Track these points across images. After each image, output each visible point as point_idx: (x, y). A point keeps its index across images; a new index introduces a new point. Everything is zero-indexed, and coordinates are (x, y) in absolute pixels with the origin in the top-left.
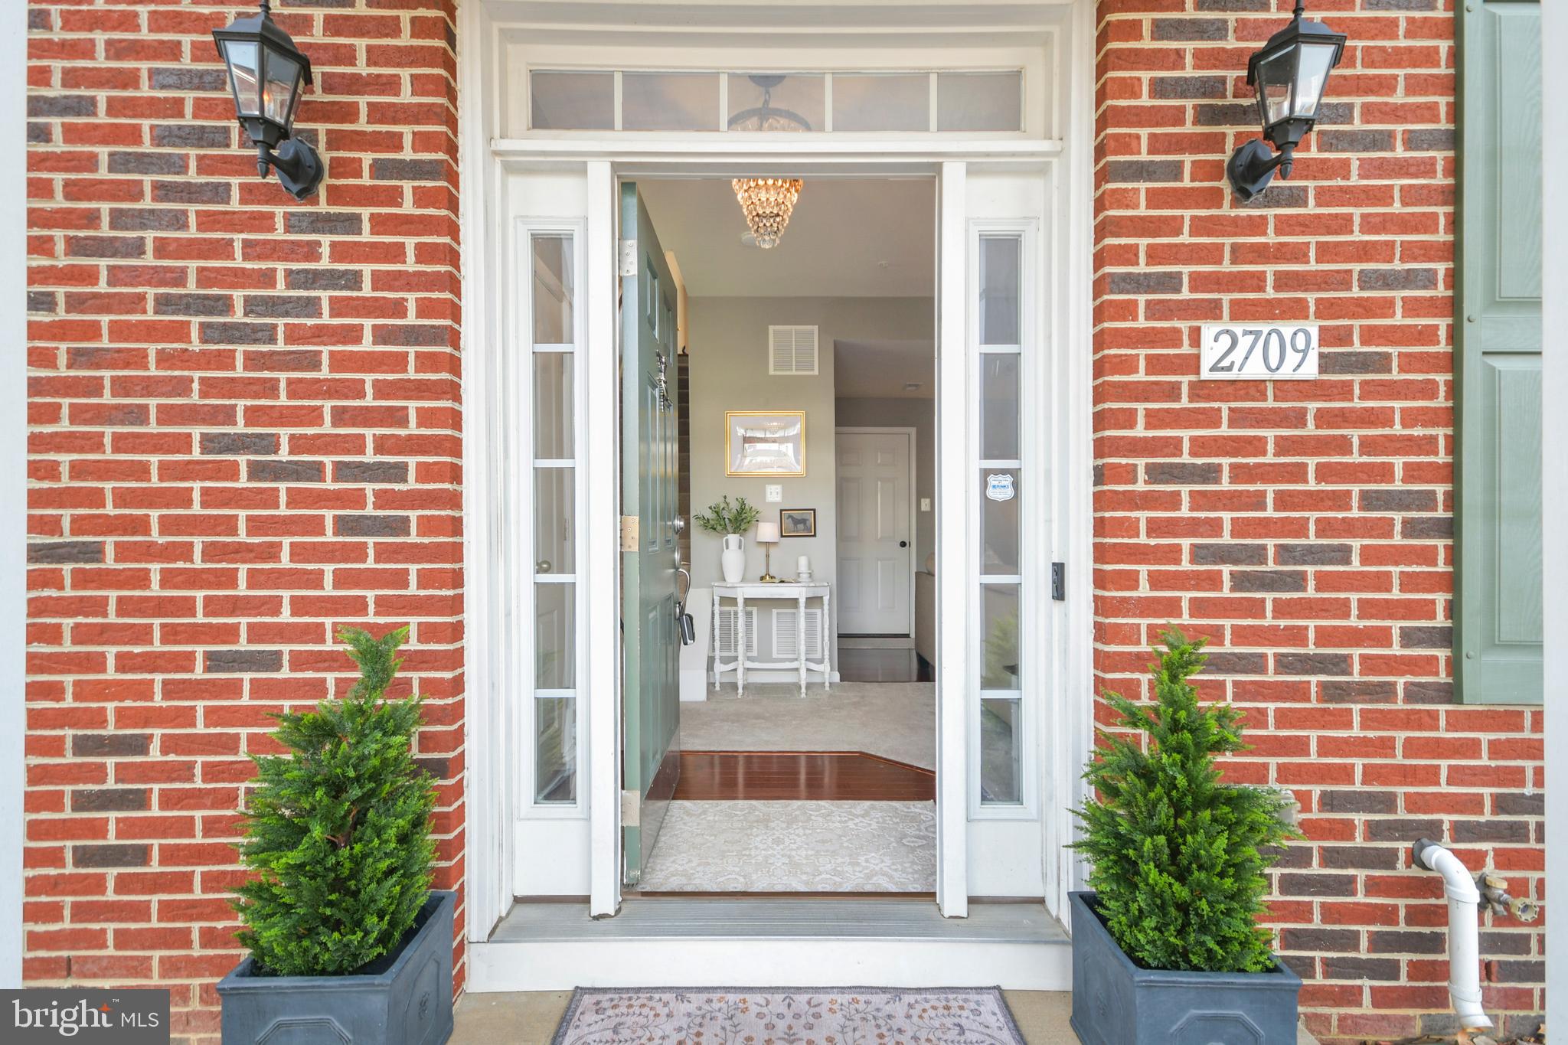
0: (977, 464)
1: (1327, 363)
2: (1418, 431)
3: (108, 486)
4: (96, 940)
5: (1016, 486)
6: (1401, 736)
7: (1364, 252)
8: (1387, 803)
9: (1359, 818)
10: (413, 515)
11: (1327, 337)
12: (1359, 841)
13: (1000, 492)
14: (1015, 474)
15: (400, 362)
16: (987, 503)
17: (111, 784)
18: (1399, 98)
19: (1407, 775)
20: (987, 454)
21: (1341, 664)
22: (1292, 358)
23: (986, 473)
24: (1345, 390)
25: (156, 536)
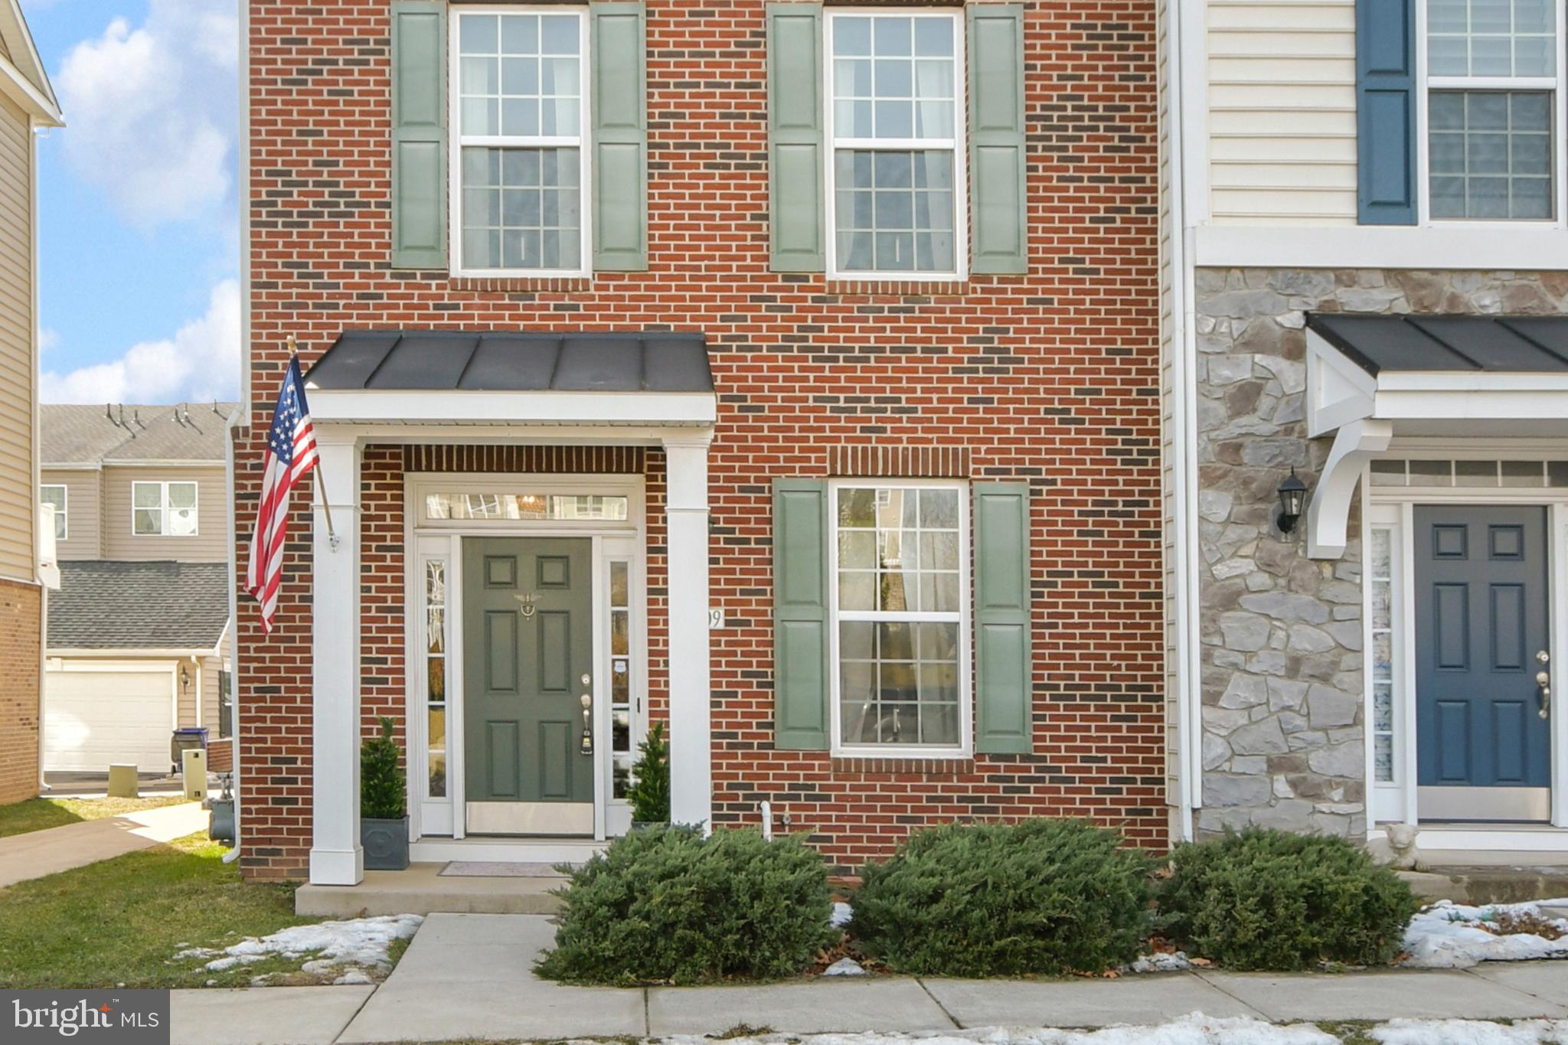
0: (610, 657)
1: (727, 623)
2: (761, 649)
3: (282, 666)
4: (280, 831)
5: (627, 666)
6: (755, 762)
7: (741, 582)
8: (751, 787)
9: (741, 793)
10: (390, 677)
11: (727, 613)
12: (741, 801)
13: (620, 668)
14: (626, 661)
15: (385, 619)
16: (614, 673)
17: (284, 775)
18: (752, 525)
19: (758, 777)
20: (615, 652)
21: (735, 736)
22: (714, 621)
23: (614, 661)
24: (735, 633)
25: (298, 684)
